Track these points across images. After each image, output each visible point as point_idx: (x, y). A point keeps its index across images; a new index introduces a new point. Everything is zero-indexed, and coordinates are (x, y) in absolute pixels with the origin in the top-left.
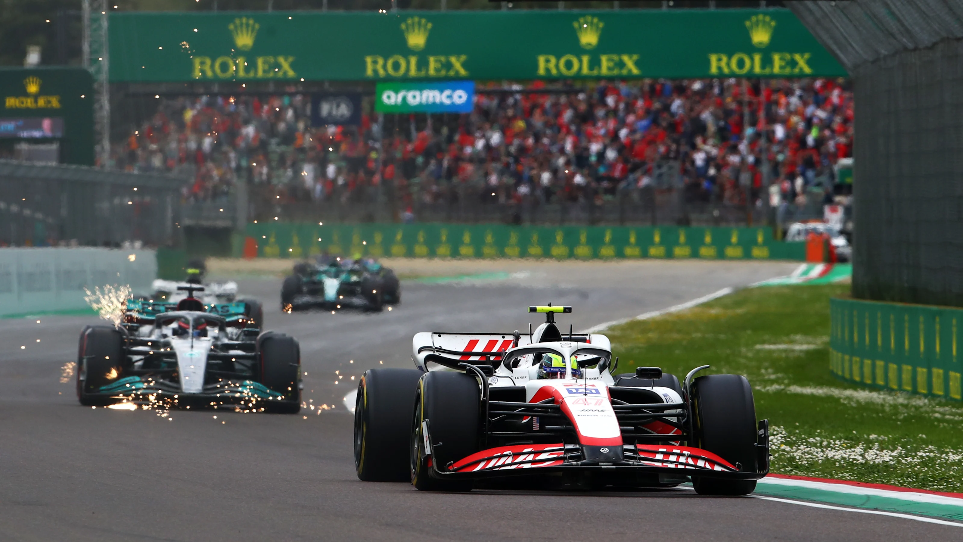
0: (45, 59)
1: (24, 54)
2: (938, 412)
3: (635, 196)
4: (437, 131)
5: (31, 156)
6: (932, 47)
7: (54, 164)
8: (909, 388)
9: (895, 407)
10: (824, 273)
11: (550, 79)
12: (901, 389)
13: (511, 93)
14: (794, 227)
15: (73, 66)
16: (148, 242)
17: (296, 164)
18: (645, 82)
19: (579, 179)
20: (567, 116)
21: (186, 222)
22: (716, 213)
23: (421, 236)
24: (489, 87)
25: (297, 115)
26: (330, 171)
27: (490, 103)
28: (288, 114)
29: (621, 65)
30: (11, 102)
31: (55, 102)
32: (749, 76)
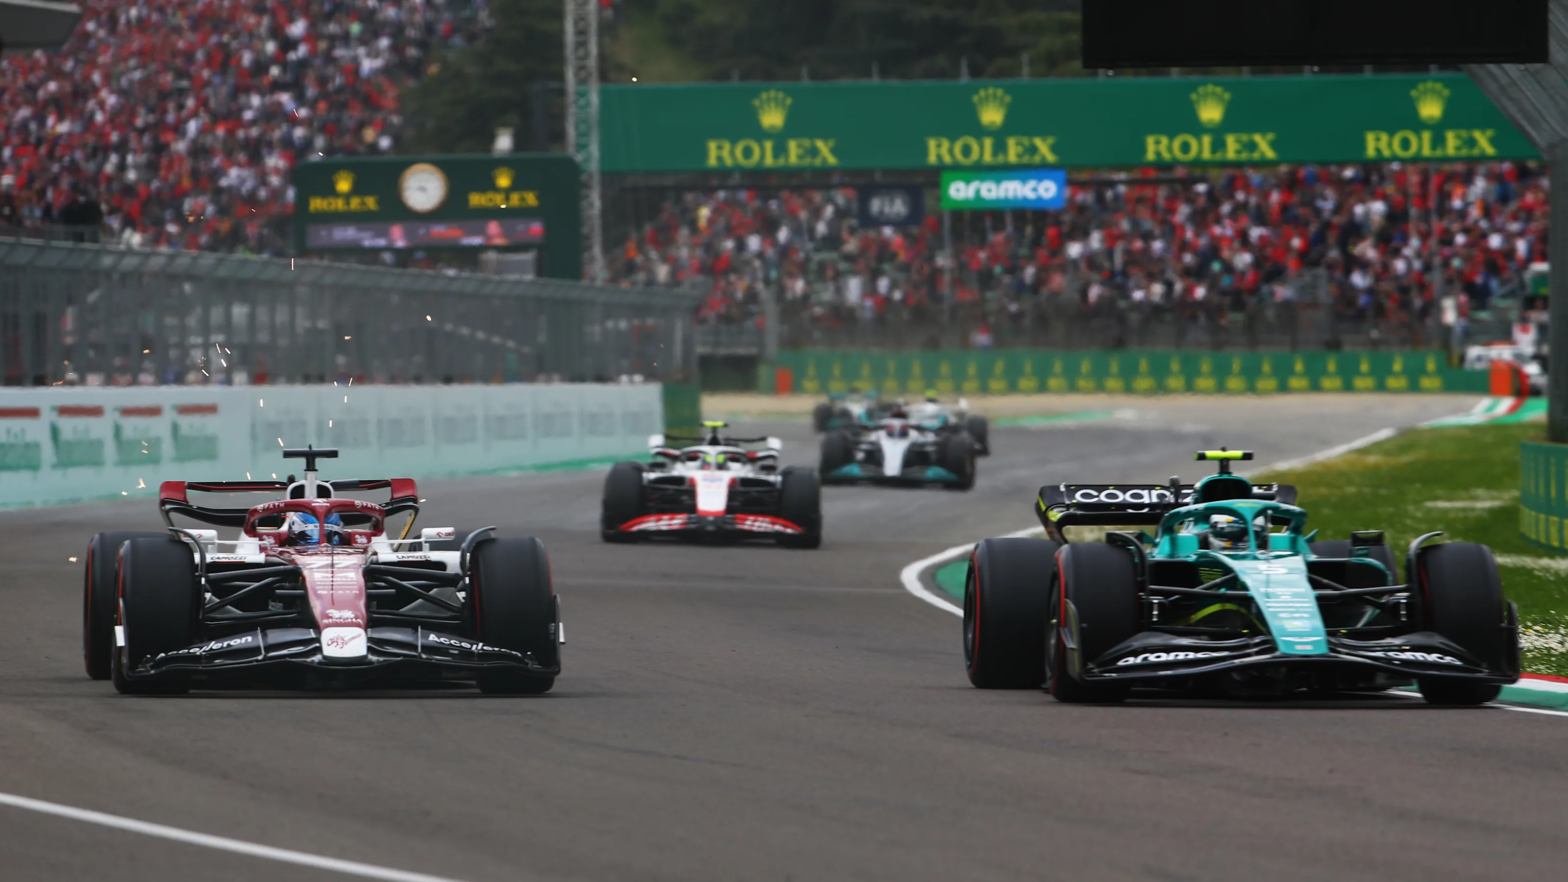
0: (519, 143)
1: (491, 138)
3: (1271, 313)
4: (1019, 229)
5: (502, 268)
7: (529, 277)
10: (1513, 409)
11: (1163, 166)
13: (1112, 184)
14: (1474, 351)
15: (555, 153)
16: (650, 376)
17: (838, 277)
18: (1284, 169)
19: (1200, 292)
20: (1183, 211)
21: (701, 350)
22: (1375, 334)
23: (999, 366)
24: (1084, 176)
25: (841, 214)
26: (883, 284)
27: (1085, 197)
28: (829, 211)
29: (1252, 146)
30: (476, 200)
31: (531, 199)
32: (1417, 160)
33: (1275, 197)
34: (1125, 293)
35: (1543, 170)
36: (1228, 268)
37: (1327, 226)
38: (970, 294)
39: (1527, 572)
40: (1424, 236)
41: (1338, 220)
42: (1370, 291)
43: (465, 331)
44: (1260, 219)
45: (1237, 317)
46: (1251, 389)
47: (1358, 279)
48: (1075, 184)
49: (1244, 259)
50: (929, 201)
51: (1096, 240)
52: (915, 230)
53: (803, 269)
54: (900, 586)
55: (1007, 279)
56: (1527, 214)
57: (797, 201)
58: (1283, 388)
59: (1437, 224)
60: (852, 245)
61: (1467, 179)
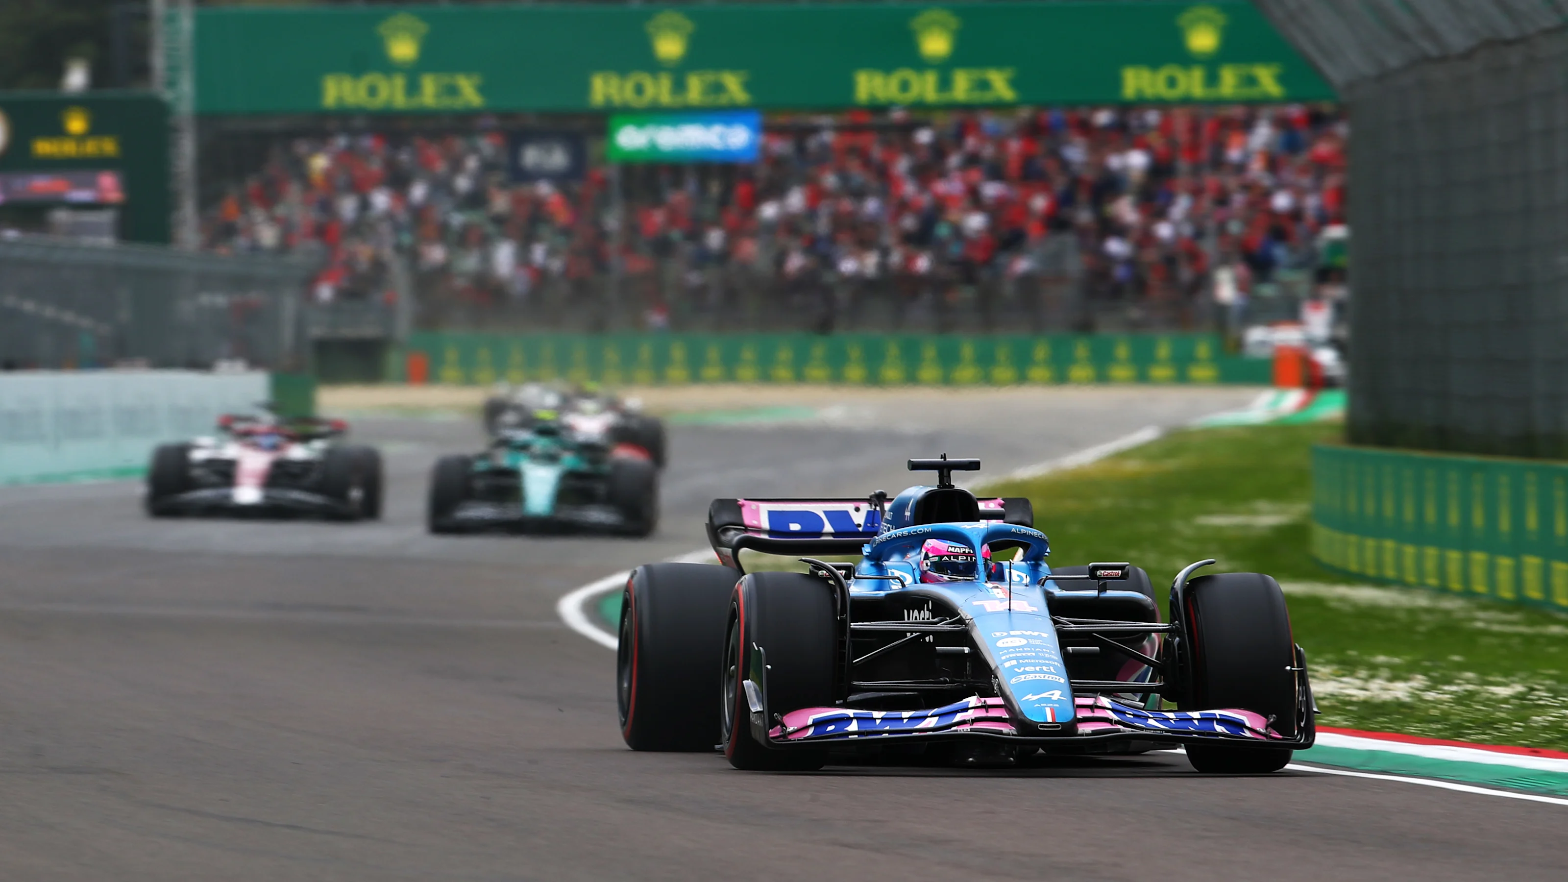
0: (97, 78)
1: (58, 73)
2: (1482, 620)
3: (1009, 290)
4: (703, 188)
5: (76, 230)
6: (1467, 55)
7: (107, 241)
8: (1432, 581)
9: (1412, 612)
10: (1304, 405)
11: (879, 109)
12: (1421, 585)
13: (815, 130)
14: (1256, 335)
15: (137, 91)
16: (255, 362)
17: (485, 243)
18: (1025, 113)
19: (923, 263)
20: (902, 165)
21: (316, 331)
22: (1135, 313)
23: (678, 352)
24: (781, 120)
25: (487, 167)
26: (539, 253)
27: (782, 147)
28: (472, 163)
29: (984, 85)
30: (44, 147)
31: (109, 147)
32: (1187, 101)
33: (1015, 146)
34: (829, 262)
35: (1341, 114)
36: (958, 232)
37: (1076, 182)
38: (640, 264)
39: (1317, 602)
40: (1196, 193)
41: (1089, 175)
42: (1130, 262)
43: (29, 306)
44: (996, 173)
45: (966, 294)
46: (987, 380)
47: (1116, 247)
48: (769, 129)
49: (975, 222)
50: (594, 149)
51: (796, 200)
52: (577, 187)
53: (443, 233)
54: (557, 618)
55: (688, 248)
56: (1321, 167)
57: (433, 151)
58: (1022, 379)
59: (1210, 180)
60: (501, 203)
61: (1247, 125)
